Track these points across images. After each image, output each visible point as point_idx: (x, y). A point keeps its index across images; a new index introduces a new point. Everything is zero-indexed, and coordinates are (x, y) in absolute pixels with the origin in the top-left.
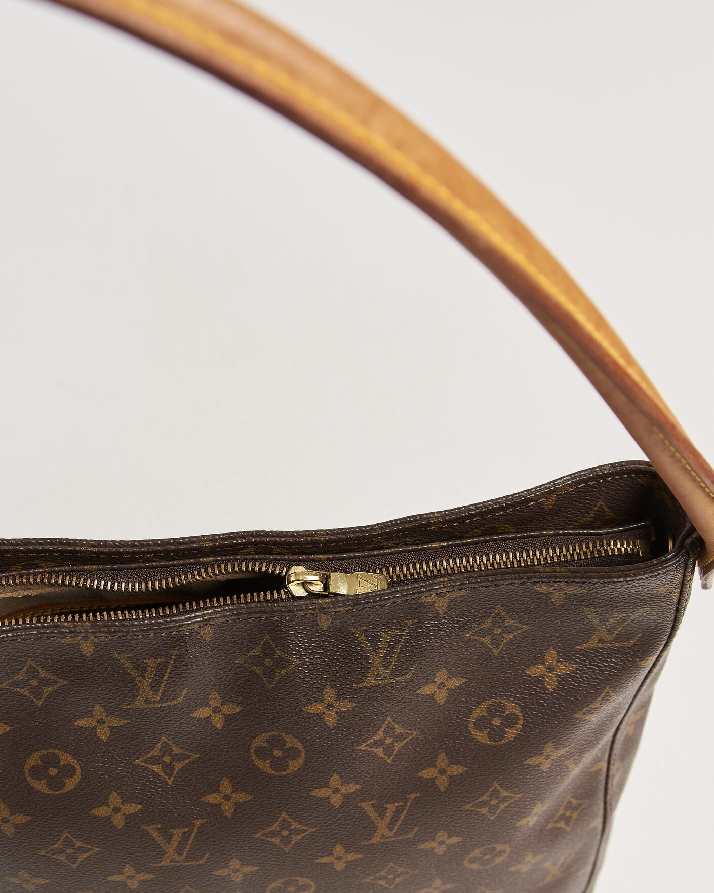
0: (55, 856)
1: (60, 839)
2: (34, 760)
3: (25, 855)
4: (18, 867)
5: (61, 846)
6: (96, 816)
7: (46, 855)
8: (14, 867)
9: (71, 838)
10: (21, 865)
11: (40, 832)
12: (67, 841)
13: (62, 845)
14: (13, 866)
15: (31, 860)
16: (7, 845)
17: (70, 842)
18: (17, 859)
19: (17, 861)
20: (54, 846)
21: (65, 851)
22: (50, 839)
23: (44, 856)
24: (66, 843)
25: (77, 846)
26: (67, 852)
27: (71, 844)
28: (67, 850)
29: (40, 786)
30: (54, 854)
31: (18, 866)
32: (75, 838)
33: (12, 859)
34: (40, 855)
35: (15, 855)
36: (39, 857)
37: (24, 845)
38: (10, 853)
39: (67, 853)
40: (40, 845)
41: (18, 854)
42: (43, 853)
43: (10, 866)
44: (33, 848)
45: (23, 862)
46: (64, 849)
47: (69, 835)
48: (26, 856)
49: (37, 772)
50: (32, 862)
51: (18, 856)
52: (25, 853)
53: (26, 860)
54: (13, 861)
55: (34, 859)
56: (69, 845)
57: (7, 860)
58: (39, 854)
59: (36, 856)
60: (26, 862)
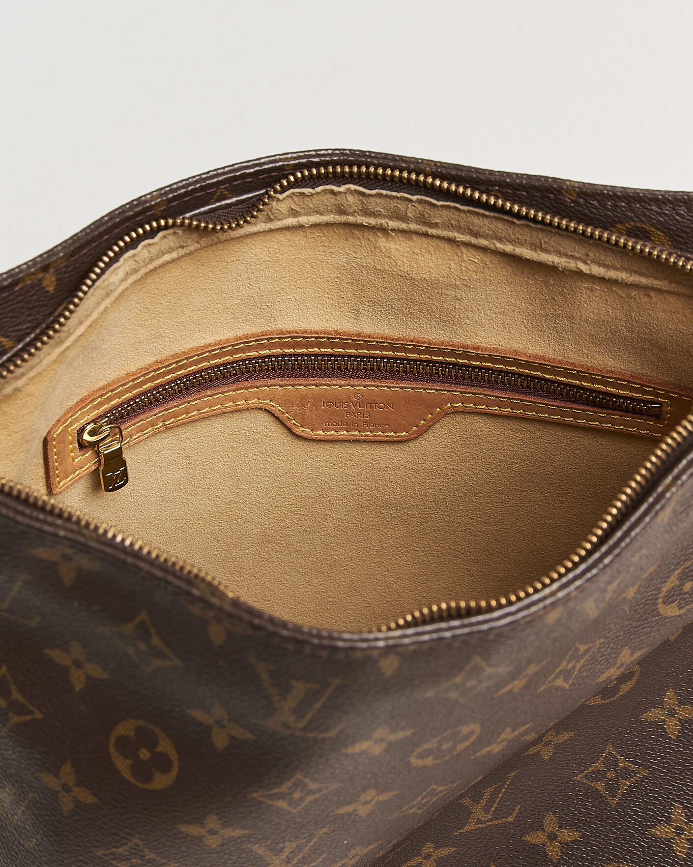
0: (114, 862)
1: (127, 844)
2: (126, 728)
3: (75, 848)
4: (60, 862)
5: (126, 853)
6: (182, 833)
7: (103, 857)
8: (55, 861)
9: (142, 846)
10: (66, 861)
11: (104, 826)
12: (134, 849)
13: (128, 851)
14: (55, 858)
15: (81, 858)
16: (57, 825)
17: (140, 851)
18: (63, 850)
19: (63, 853)
20: (116, 850)
21: (130, 859)
22: (113, 839)
23: (101, 858)
24: (134, 851)
25: (147, 857)
26: (133, 861)
27: (140, 853)
28: (133, 859)
29: (122, 765)
30: (113, 859)
31: (62, 861)
32: (148, 848)
33: (57, 848)
34: (95, 855)
35: (62, 844)
36: (93, 857)
37: (78, 833)
38: (56, 839)
39: (131, 863)
40: (98, 842)
41: (67, 843)
42: (100, 853)
43: (51, 857)
44: (88, 842)
45: (71, 858)
46: (130, 857)
47: (140, 843)
48: (76, 850)
49: (125, 746)
50: (81, 861)
51: (66, 846)
52: (76, 846)
53: (75, 855)
54: (57, 851)
55: (86, 858)
56: (138, 854)
57: (51, 848)
58: (94, 852)
59: (90, 854)
60: (74, 859)
